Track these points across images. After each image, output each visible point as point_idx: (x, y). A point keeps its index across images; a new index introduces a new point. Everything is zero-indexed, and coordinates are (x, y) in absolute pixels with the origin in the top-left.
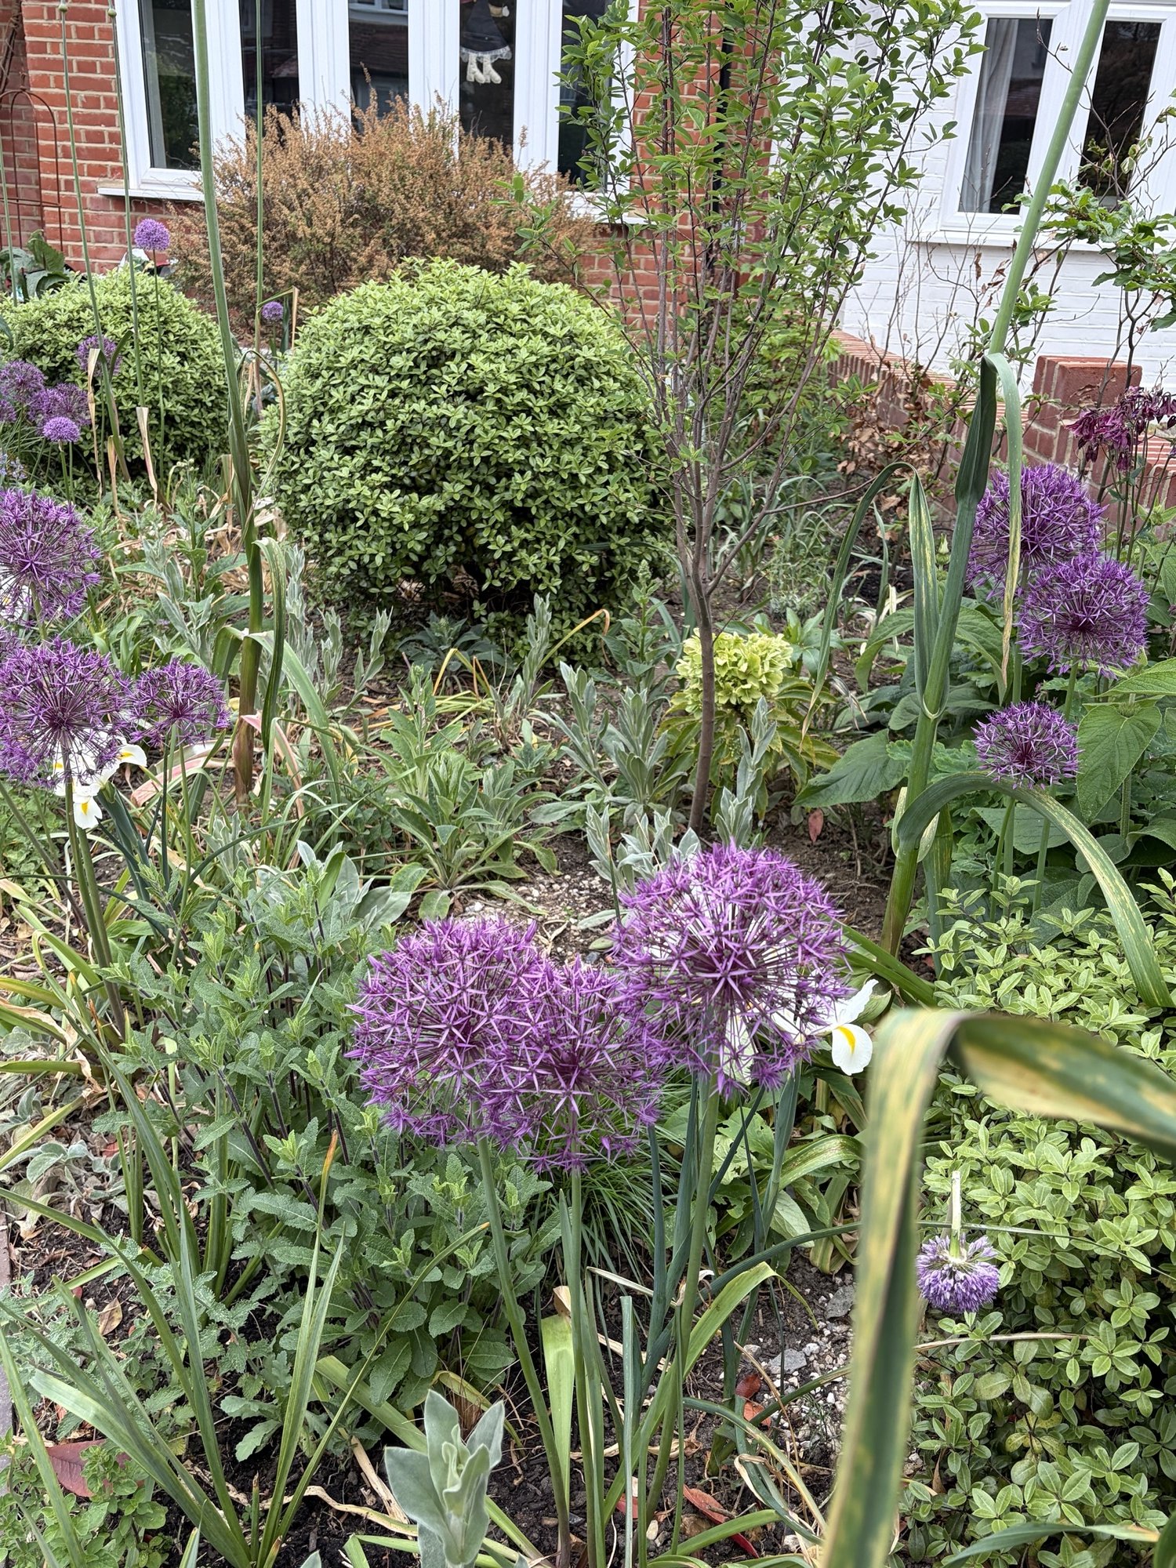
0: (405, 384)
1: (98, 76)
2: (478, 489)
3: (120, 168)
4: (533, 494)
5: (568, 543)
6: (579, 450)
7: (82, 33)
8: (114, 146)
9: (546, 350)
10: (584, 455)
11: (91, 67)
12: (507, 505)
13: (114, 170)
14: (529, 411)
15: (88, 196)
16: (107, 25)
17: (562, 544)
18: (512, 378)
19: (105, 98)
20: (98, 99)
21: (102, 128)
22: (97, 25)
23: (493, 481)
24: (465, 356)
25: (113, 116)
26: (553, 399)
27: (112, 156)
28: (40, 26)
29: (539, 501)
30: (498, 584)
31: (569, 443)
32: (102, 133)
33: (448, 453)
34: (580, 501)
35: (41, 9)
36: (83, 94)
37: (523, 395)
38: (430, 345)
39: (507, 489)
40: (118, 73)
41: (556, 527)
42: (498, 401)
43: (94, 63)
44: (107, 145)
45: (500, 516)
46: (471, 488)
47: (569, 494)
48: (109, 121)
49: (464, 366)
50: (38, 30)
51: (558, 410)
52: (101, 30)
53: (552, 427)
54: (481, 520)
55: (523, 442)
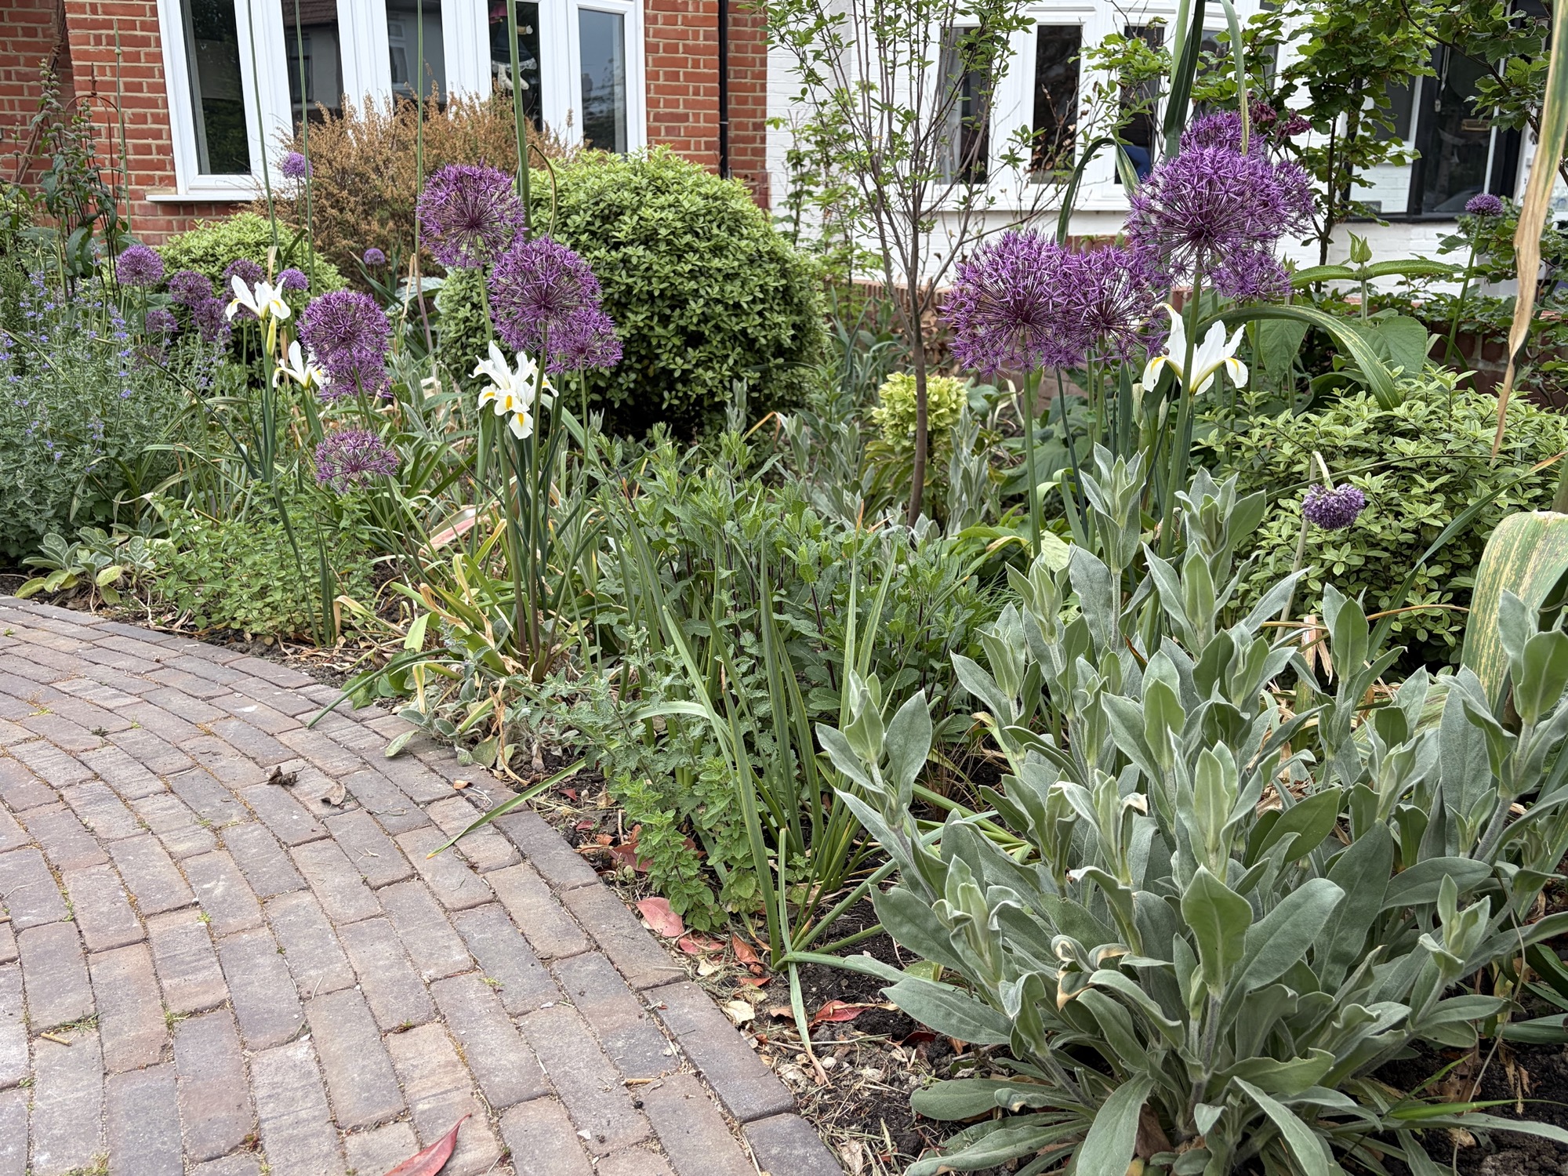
0: (584, 238)
1: (145, 95)
2: (656, 319)
3: (168, 177)
4: (705, 319)
5: (736, 362)
6: (738, 283)
7: (128, 57)
8: (162, 157)
9: (702, 203)
10: (742, 287)
11: (138, 88)
12: (682, 330)
13: (161, 179)
14: (695, 251)
15: (136, 203)
16: (153, 49)
17: (731, 362)
18: (679, 224)
19: (152, 115)
20: (145, 115)
21: (150, 141)
22: (143, 50)
23: (668, 312)
24: (634, 211)
25: (160, 130)
26: (712, 242)
27: (160, 165)
28: (87, 51)
29: (710, 325)
30: (676, 402)
31: (729, 277)
32: (149, 146)
33: (630, 288)
34: (743, 325)
35: (88, 36)
36: (130, 111)
37: (688, 238)
38: (602, 205)
39: (681, 316)
40: (165, 92)
41: (725, 348)
42: (669, 243)
43: (141, 84)
44: (154, 157)
45: (677, 341)
46: (651, 318)
47: (734, 319)
48: (157, 135)
49: (636, 218)
50: (85, 56)
51: (718, 251)
52: (146, 54)
53: (716, 263)
54: (659, 346)
55: (693, 275)
